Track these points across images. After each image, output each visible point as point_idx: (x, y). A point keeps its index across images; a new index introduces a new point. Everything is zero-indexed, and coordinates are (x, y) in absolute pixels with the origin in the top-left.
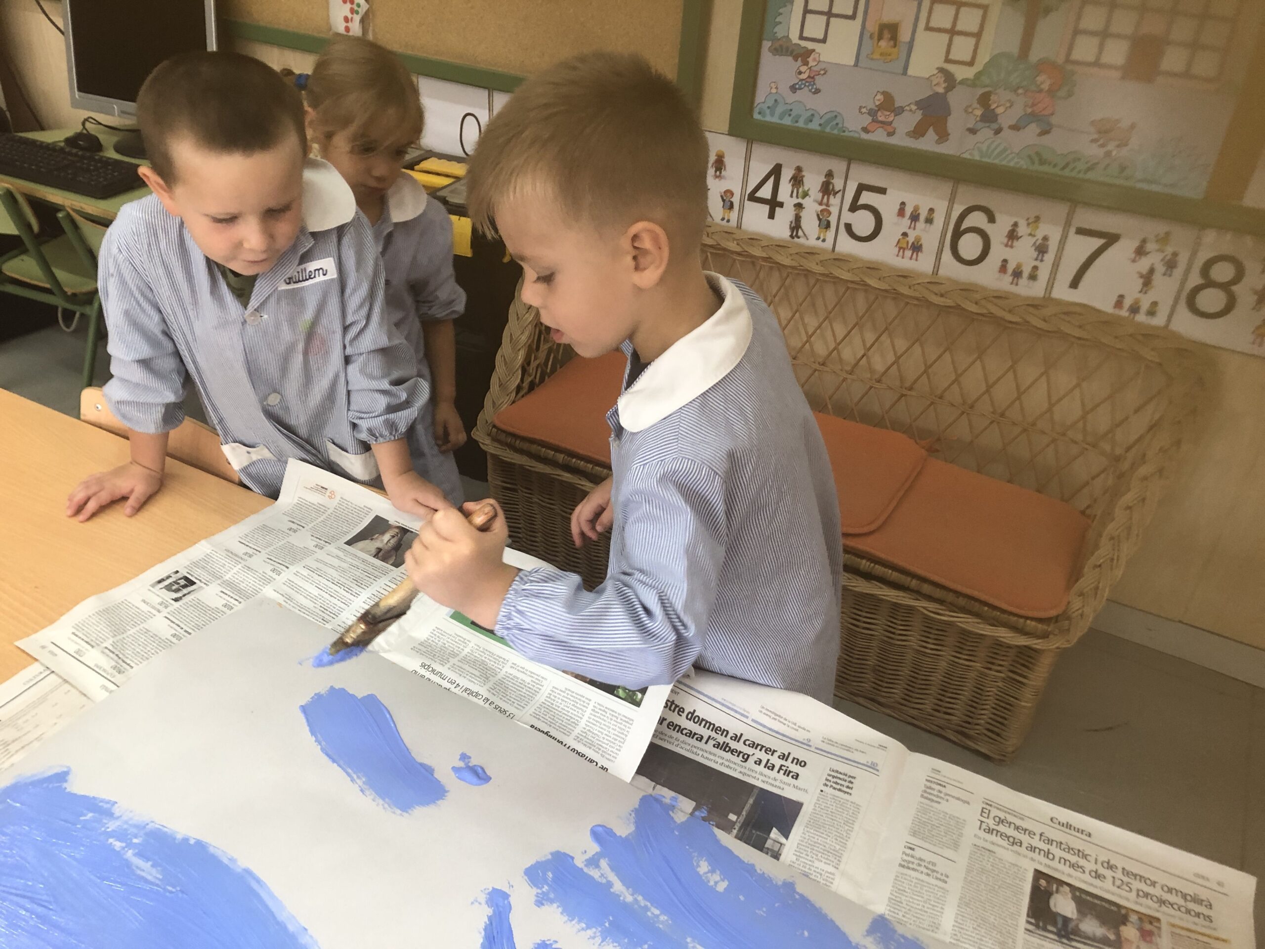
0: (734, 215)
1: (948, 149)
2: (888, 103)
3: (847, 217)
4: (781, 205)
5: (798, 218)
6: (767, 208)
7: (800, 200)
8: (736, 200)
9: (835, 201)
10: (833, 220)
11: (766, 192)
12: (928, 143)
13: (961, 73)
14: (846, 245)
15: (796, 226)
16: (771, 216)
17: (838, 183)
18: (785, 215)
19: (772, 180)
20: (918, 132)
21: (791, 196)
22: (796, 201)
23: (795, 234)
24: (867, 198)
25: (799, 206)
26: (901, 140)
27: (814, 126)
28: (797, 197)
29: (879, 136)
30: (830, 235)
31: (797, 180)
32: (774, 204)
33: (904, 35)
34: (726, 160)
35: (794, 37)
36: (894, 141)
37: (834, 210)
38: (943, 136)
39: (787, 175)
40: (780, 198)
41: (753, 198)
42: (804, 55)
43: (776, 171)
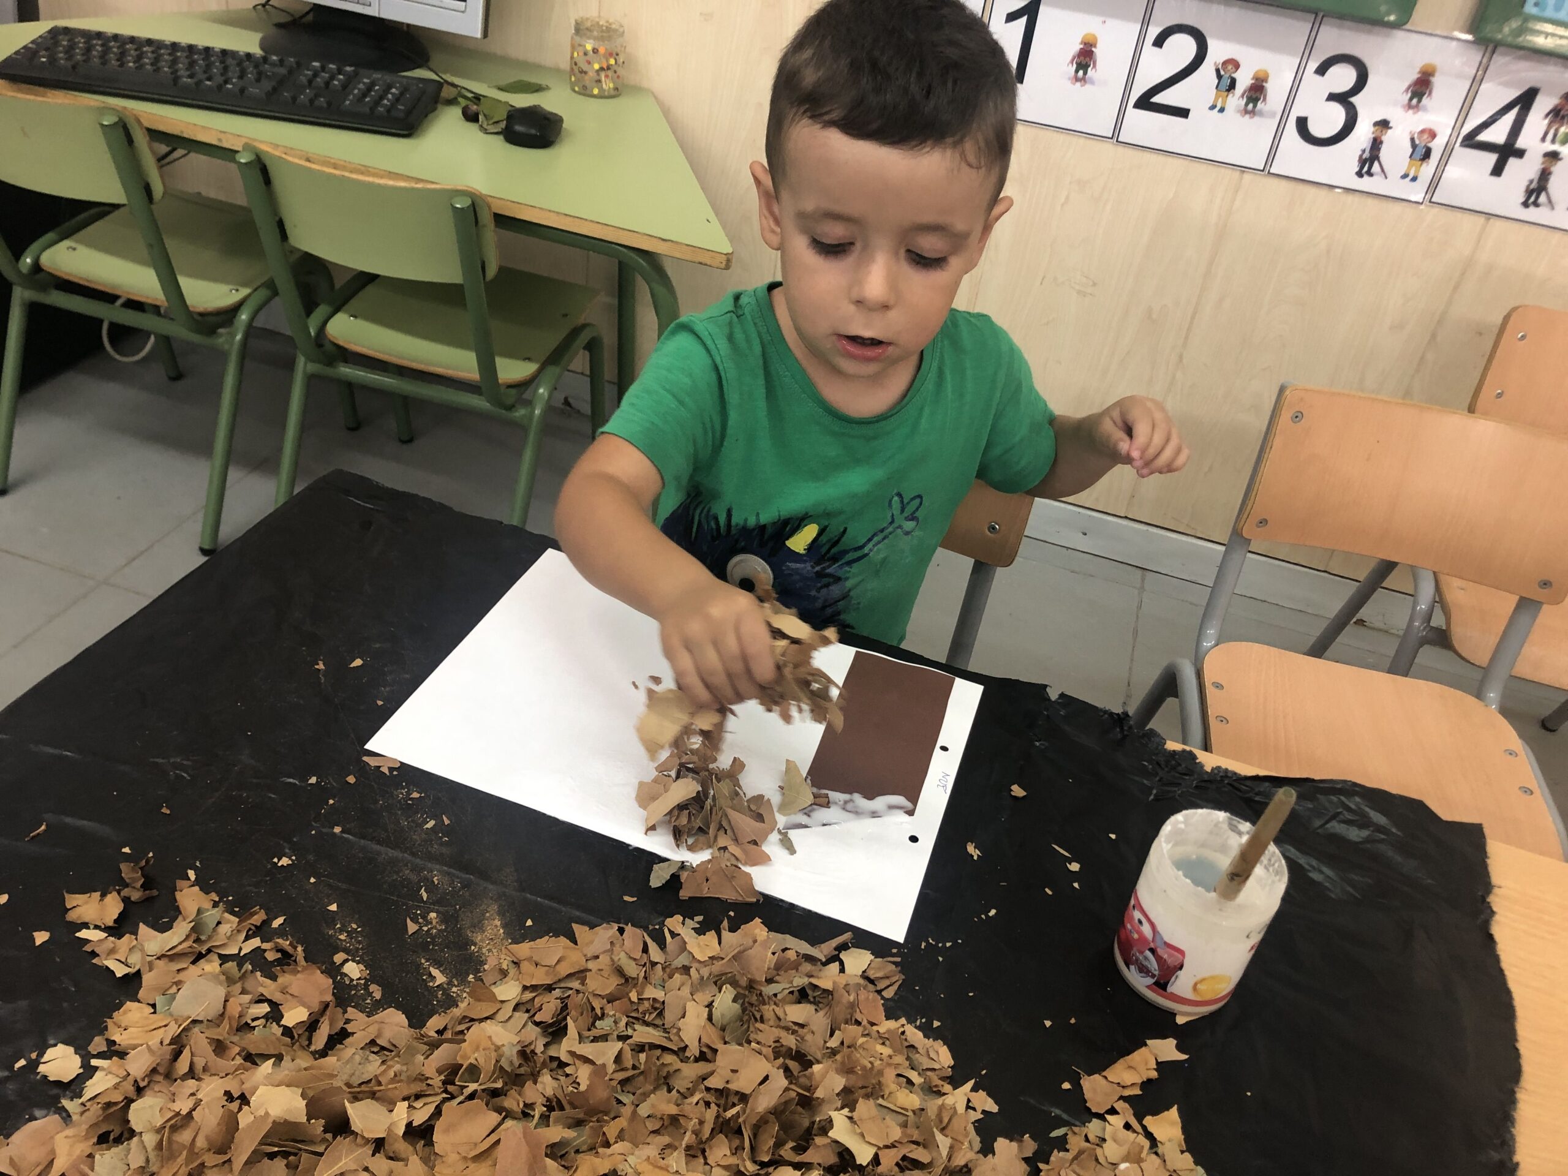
0: (1427, 170)
4: (1520, 154)
5: (1545, 175)
6: (1492, 158)
7: (1556, 147)
8: (1437, 146)
11: (1497, 134)
15: (1538, 188)
16: (1497, 171)
18: (1522, 173)
19: (1511, 116)
21: (1543, 139)
22: (1549, 147)
23: (1532, 199)
25: (1552, 156)
28: (1553, 141)
34: (1437, 81)
40: (1520, 143)
41: (1471, 141)
43: (1526, 100)
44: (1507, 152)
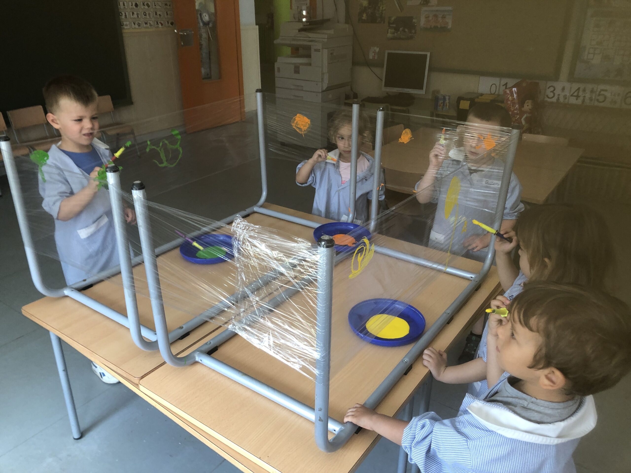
0: (567, 100)
1: (623, 79)
2: (608, 71)
3: (597, 97)
5: (584, 99)
8: (567, 97)
9: (594, 94)
10: (593, 98)
11: (575, 94)
12: (618, 78)
13: (626, 63)
14: (596, 103)
15: (584, 101)
16: (577, 99)
17: (595, 90)
18: (581, 98)
19: (577, 92)
20: (616, 76)
21: (582, 94)
23: (583, 103)
24: (602, 92)
25: (585, 96)
26: (612, 78)
27: (590, 77)
29: (606, 78)
30: (592, 102)
31: (584, 90)
32: (578, 97)
34: (565, 88)
35: (585, 59)
36: (609, 78)
38: (622, 77)
39: (581, 90)
40: (579, 95)
41: (572, 96)
42: (588, 63)
43: (579, 89)
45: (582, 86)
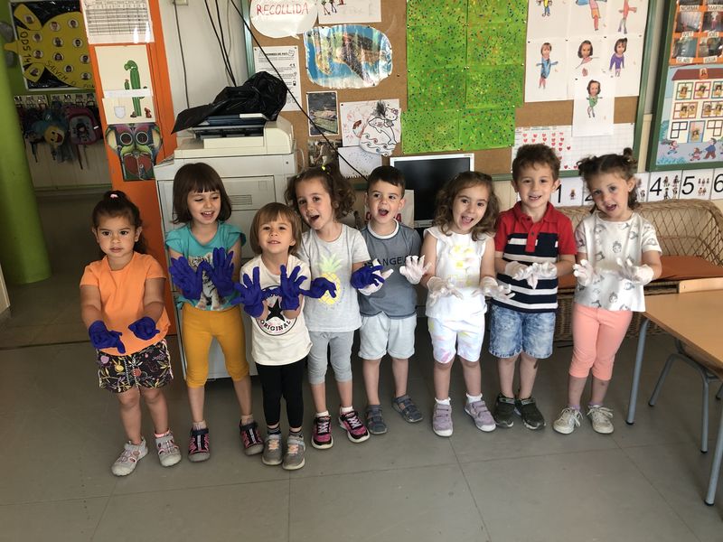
0: (645, 198)
1: (716, 160)
2: (698, 151)
3: (683, 188)
4: (661, 190)
5: (667, 193)
6: (656, 192)
8: (646, 193)
9: (678, 184)
10: (678, 190)
11: (656, 188)
12: (710, 159)
13: (717, 138)
14: (683, 197)
15: (666, 195)
16: (658, 194)
17: (679, 179)
18: (662, 194)
19: (658, 183)
20: (707, 157)
21: (664, 187)
23: (666, 198)
24: (688, 181)
25: (667, 189)
26: (702, 160)
27: (676, 163)
28: (666, 186)
29: (696, 161)
30: (677, 195)
31: (666, 181)
33: (701, 132)
34: (642, 181)
35: (669, 138)
36: (700, 161)
37: (678, 187)
38: (714, 156)
39: (662, 180)
40: (660, 188)
41: (651, 190)
42: (672, 143)
43: (659, 180)
44: (659, 190)
45: (663, 175)
